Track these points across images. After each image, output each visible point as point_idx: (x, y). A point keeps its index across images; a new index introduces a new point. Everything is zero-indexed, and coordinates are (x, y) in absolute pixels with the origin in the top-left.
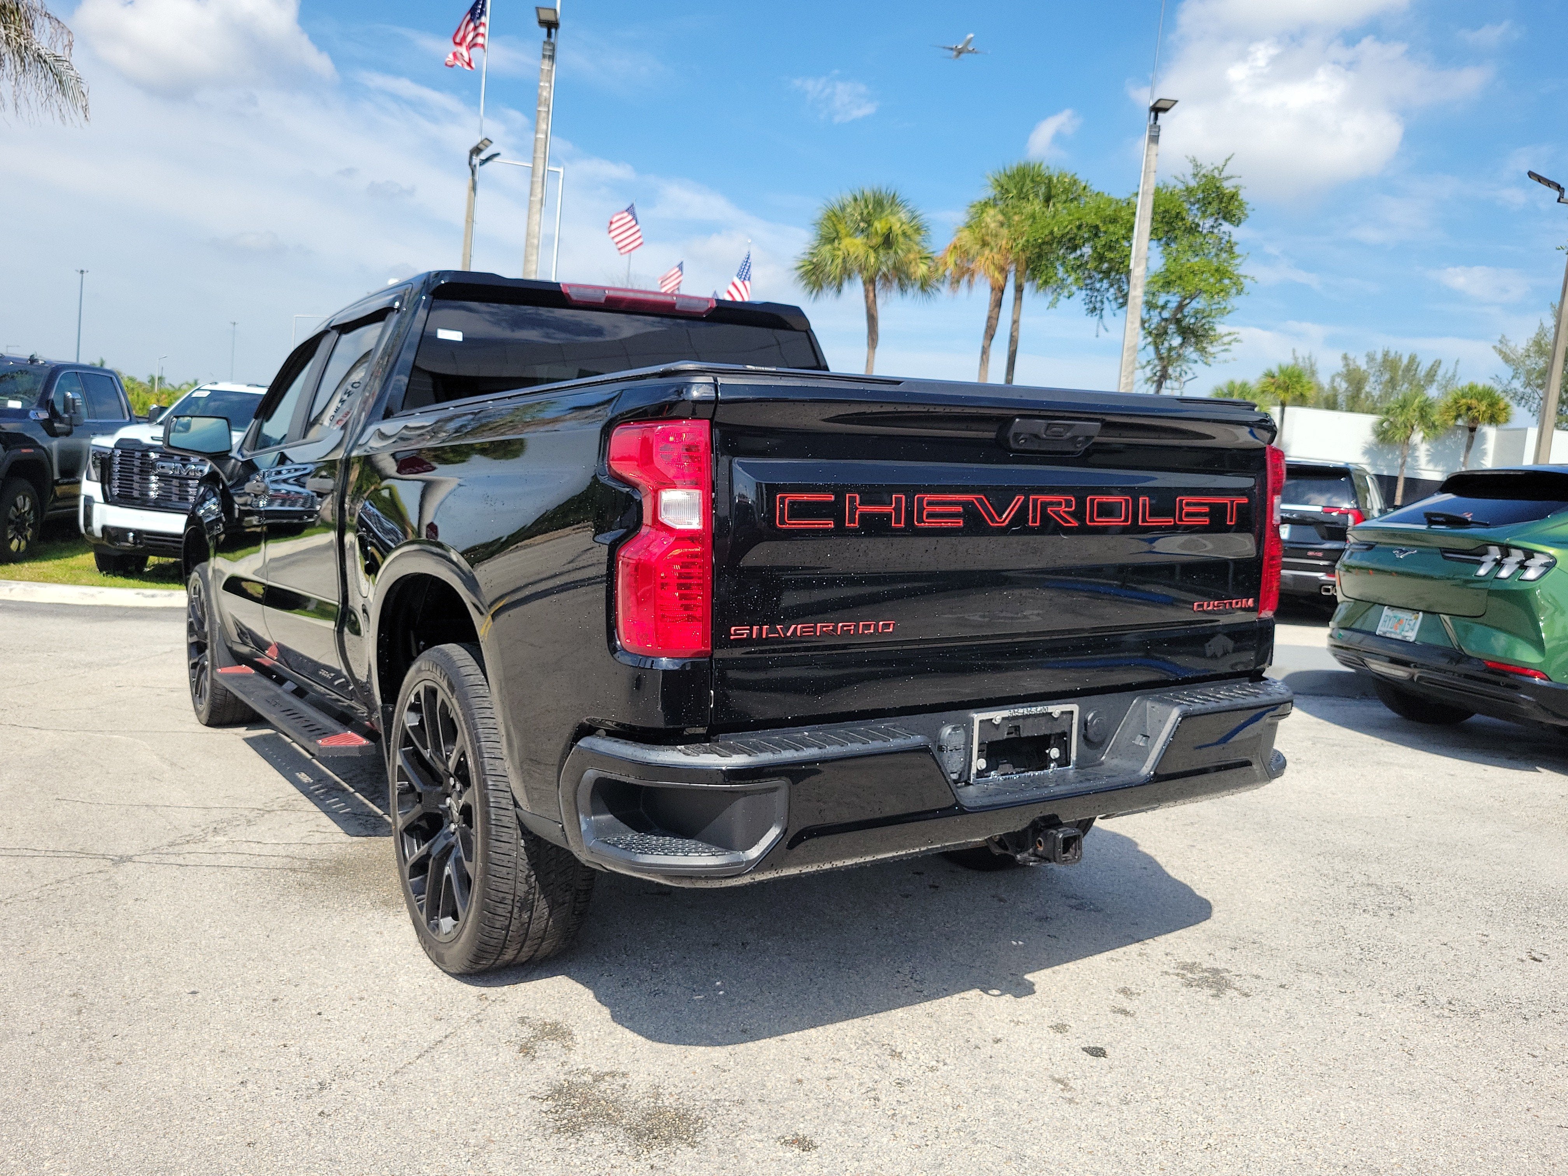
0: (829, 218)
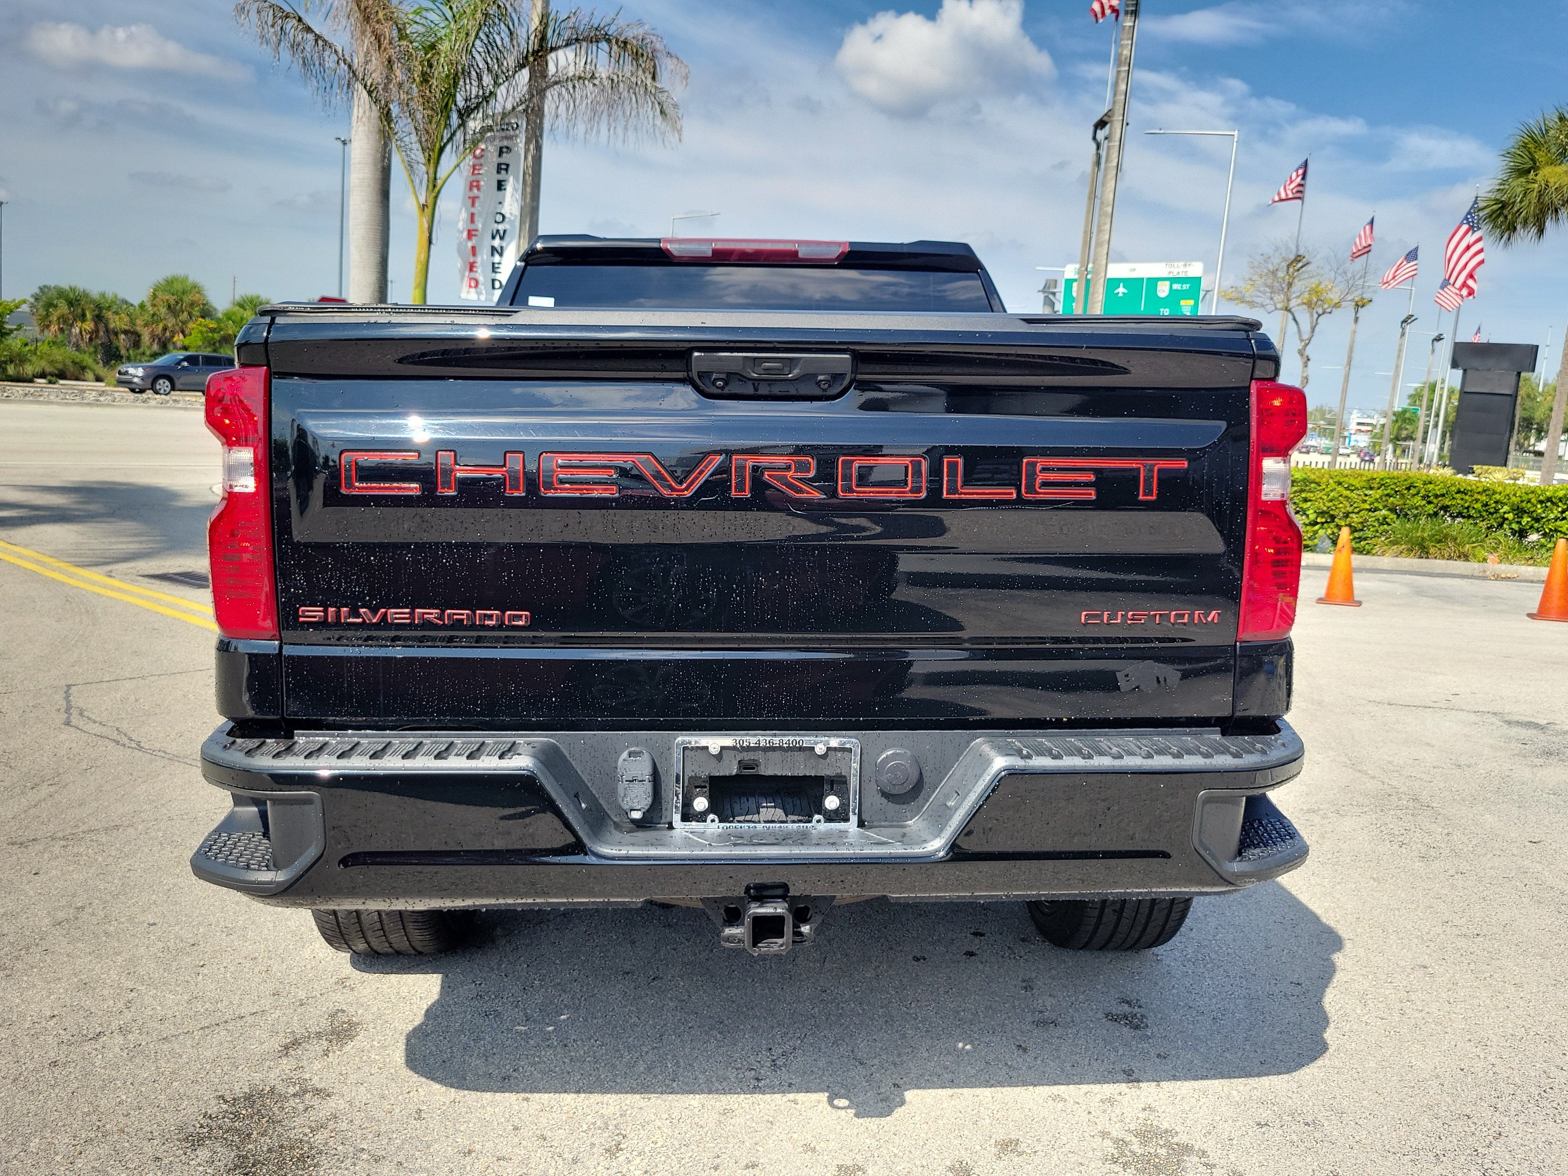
0: (1525, 146)
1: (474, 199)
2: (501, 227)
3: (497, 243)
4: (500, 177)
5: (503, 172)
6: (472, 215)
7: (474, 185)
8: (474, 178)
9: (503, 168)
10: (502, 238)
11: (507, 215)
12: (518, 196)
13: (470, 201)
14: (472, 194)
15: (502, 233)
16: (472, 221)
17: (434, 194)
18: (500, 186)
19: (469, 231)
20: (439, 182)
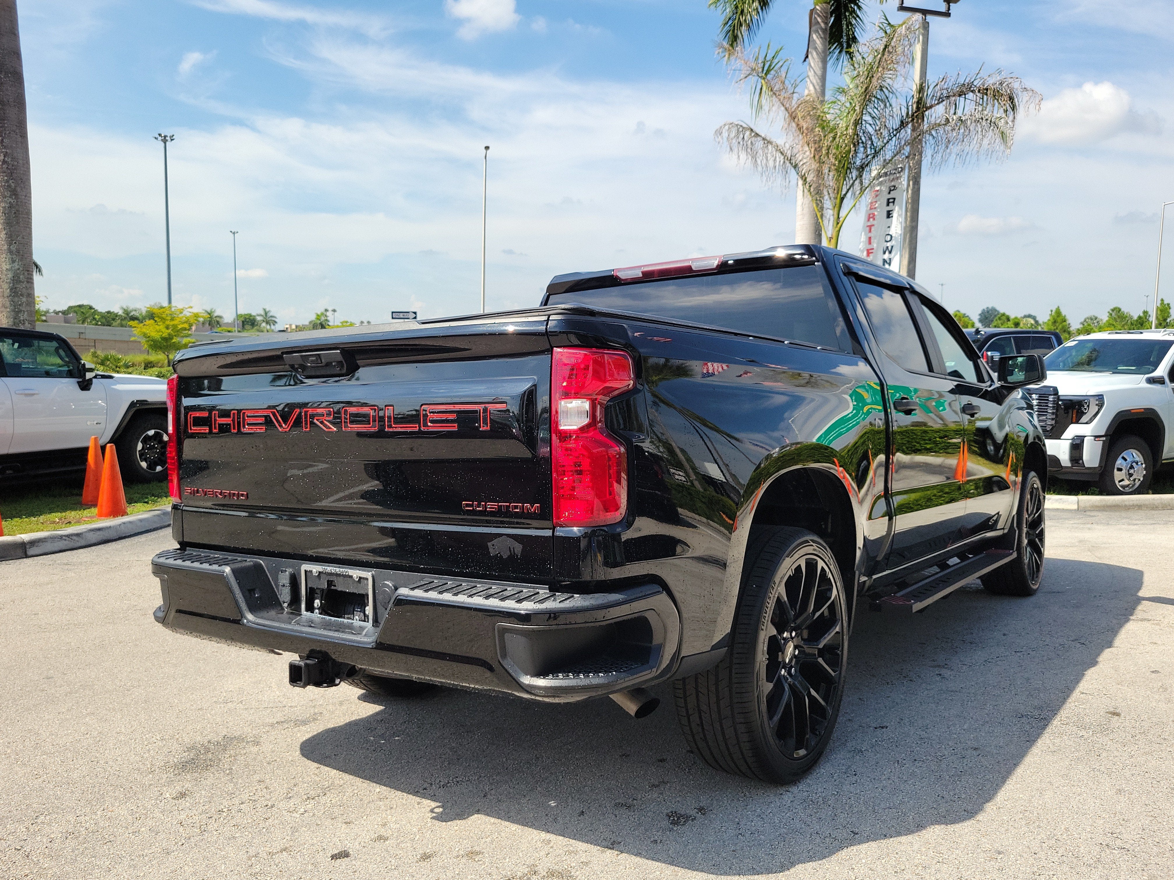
1: (870, 227)
2: (889, 244)
3: (886, 256)
4: (889, 208)
5: (891, 204)
6: (870, 238)
7: (871, 217)
8: (872, 211)
9: (890, 202)
10: (890, 252)
11: (893, 235)
12: (902, 219)
13: (868, 228)
14: (869, 224)
15: (890, 248)
16: (870, 243)
17: (837, 229)
18: (889, 215)
19: (868, 250)
20: (841, 219)
